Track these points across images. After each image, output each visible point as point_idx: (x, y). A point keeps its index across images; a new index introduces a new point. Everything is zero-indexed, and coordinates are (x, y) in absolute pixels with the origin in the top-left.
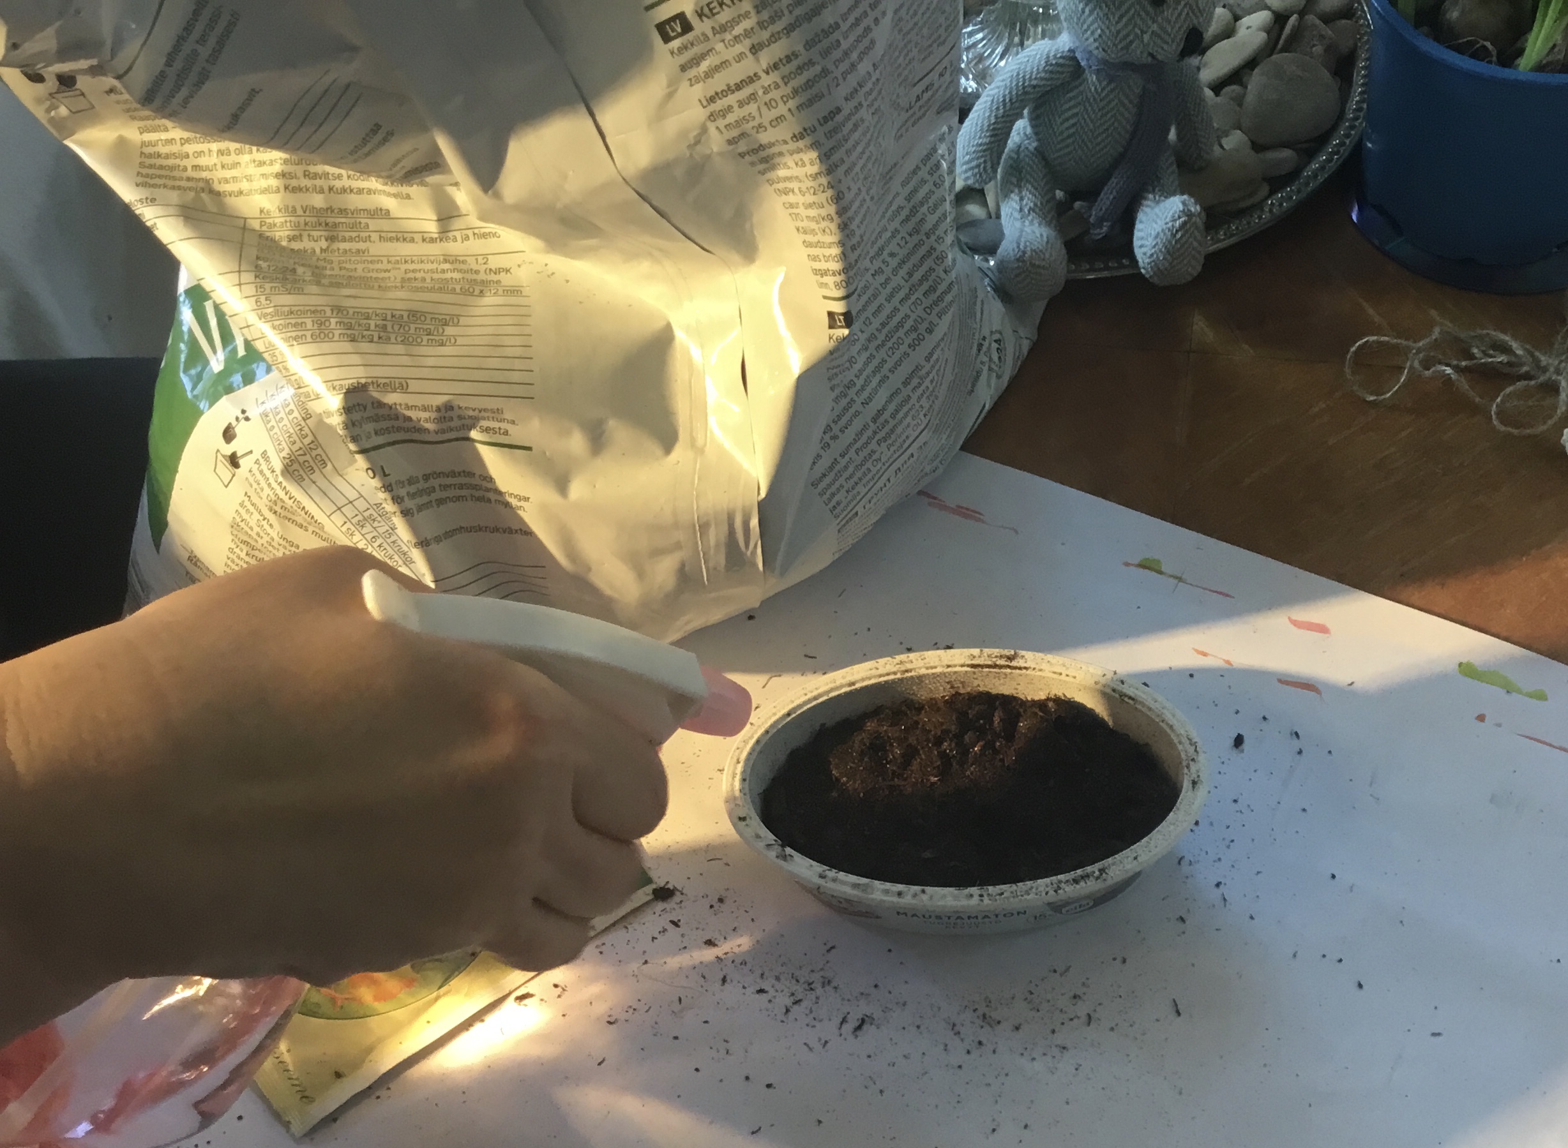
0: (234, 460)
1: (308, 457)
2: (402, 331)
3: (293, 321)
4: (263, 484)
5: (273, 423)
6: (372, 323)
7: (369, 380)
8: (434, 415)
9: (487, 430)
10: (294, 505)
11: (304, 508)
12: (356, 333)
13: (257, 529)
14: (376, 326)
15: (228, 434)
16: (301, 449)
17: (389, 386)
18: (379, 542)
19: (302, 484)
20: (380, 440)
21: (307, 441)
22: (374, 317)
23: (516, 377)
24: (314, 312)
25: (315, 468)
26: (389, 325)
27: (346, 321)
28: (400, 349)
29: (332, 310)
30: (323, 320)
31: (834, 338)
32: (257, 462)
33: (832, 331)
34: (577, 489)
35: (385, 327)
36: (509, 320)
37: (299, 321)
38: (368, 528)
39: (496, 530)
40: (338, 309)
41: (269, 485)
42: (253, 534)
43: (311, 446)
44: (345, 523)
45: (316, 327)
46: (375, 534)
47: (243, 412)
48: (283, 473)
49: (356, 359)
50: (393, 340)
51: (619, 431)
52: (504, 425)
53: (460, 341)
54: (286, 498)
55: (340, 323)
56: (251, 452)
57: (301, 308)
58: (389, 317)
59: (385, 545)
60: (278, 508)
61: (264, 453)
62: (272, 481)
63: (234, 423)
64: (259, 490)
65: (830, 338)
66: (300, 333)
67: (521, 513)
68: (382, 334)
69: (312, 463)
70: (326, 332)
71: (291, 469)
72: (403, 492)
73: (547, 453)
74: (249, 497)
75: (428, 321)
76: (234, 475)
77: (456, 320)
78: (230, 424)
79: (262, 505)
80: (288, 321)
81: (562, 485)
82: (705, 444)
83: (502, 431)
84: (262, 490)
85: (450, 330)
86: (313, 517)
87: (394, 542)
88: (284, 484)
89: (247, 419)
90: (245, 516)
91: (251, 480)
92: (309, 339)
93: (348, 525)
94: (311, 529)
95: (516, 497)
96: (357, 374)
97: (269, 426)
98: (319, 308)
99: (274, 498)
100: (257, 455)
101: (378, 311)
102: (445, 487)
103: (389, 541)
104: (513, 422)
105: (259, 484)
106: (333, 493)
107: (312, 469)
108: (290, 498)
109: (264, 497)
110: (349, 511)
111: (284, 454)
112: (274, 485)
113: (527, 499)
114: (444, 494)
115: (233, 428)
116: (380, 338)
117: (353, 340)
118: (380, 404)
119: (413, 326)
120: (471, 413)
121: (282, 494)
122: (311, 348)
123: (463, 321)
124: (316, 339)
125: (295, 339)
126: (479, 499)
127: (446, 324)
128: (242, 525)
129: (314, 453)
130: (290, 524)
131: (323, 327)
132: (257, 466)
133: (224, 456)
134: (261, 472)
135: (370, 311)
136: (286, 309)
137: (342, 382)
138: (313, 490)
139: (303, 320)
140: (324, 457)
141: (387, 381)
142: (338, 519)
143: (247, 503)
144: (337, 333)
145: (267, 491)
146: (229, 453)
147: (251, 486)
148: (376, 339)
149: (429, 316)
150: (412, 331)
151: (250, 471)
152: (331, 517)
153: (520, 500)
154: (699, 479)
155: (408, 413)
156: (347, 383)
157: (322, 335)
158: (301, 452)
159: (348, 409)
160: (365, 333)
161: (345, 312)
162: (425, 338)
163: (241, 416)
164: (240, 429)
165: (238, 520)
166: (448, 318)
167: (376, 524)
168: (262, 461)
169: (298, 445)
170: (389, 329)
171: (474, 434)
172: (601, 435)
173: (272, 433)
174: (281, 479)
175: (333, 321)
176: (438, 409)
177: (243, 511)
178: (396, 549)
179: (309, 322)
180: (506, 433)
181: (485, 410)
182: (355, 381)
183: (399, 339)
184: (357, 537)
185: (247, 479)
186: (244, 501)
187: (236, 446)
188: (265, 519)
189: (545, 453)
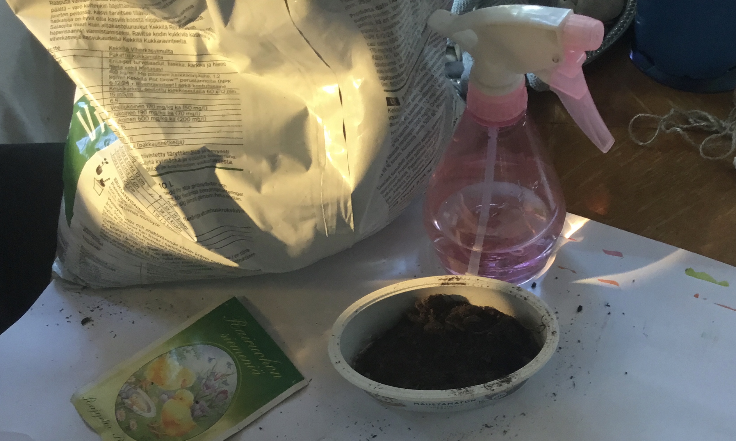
0: (102, 183)
1: (135, 180)
2: (180, 115)
3: (129, 111)
4: (115, 193)
5: (119, 164)
6: (166, 112)
7: (166, 141)
10: (130, 203)
11: (135, 205)
12: (159, 117)
13: (114, 215)
14: (168, 113)
15: (99, 171)
16: (132, 176)
18: (171, 219)
19: (134, 193)
21: (135, 173)
22: (167, 109)
23: (235, 135)
24: (138, 106)
25: (139, 185)
26: (174, 112)
27: (154, 111)
28: (180, 125)
29: (147, 105)
30: (143, 110)
31: (391, 110)
32: (112, 183)
33: (390, 107)
34: (265, 188)
35: (172, 114)
37: (132, 111)
38: (166, 213)
39: (227, 210)
40: (150, 105)
41: (118, 194)
43: (137, 175)
44: (155, 211)
45: (140, 114)
46: (169, 216)
47: (105, 159)
48: (124, 189)
49: (160, 130)
50: (176, 120)
51: (284, 160)
52: (230, 159)
53: (208, 119)
54: (127, 200)
55: (151, 112)
56: (109, 179)
57: (133, 105)
58: (174, 108)
59: (174, 221)
60: (123, 205)
61: (115, 179)
62: (119, 192)
63: (101, 165)
64: (114, 197)
65: (389, 111)
66: (132, 117)
67: (237, 201)
69: (138, 183)
70: (145, 117)
71: (128, 186)
72: (180, 194)
73: (251, 172)
74: (110, 200)
75: (193, 109)
76: (103, 190)
77: (205, 108)
78: (99, 165)
79: (116, 203)
80: (127, 111)
81: (258, 188)
82: (325, 165)
83: (229, 162)
84: (116, 196)
85: (203, 113)
86: (139, 209)
87: (178, 219)
88: (125, 193)
89: (107, 163)
90: (109, 209)
91: (110, 192)
92: (137, 120)
93: (156, 212)
94: (139, 214)
95: (236, 193)
96: (161, 138)
97: (117, 166)
98: (141, 105)
99: (121, 201)
100: (112, 180)
101: (169, 105)
102: (202, 191)
103: (176, 219)
104: (234, 157)
105: (114, 194)
106: (148, 197)
107: (138, 186)
108: (129, 200)
109: (117, 200)
110: (156, 205)
111: (125, 179)
112: (121, 194)
113: (241, 194)
114: (203, 194)
115: (101, 168)
116: (170, 119)
117: (158, 121)
119: (185, 112)
121: (124, 198)
122: (139, 125)
123: (209, 108)
124: (140, 120)
125: (130, 120)
126: (218, 196)
127: (201, 110)
128: (107, 213)
129: (138, 178)
130: (129, 212)
131: (143, 114)
132: (112, 185)
133: (98, 181)
134: (114, 188)
135: (165, 105)
136: (126, 106)
137: (154, 142)
138: (139, 196)
139: (134, 111)
140: (143, 180)
141: (175, 141)
142: (151, 209)
144: (150, 117)
145: (118, 197)
146: (100, 180)
147: (111, 194)
148: (168, 120)
149: (193, 107)
150: (185, 115)
151: (110, 188)
152: (148, 209)
153: (239, 195)
154: (324, 181)
157: (143, 118)
158: (132, 178)
160: (163, 117)
161: (153, 106)
162: (191, 118)
163: (104, 161)
164: (104, 168)
166: (202, 106)
167: (169, 211)
168: (114, 183)
169: (131, 174)
170: (175, 114)
172: (276, 161)
173: (118, 169)
174: (123, 191)
175: (148, 111)
176: (199, 152)
177: (108, 207)
178: (179, 223)
179: (136, 111)
180: (231, 162)
181: (220, 152)
182: (160, 141)
183: (180, 119)
184: (161, 218)
185: (108, 191)
186: (108, 202)
187: (102, 176)
188: (118, 210)
189: (249, 172)
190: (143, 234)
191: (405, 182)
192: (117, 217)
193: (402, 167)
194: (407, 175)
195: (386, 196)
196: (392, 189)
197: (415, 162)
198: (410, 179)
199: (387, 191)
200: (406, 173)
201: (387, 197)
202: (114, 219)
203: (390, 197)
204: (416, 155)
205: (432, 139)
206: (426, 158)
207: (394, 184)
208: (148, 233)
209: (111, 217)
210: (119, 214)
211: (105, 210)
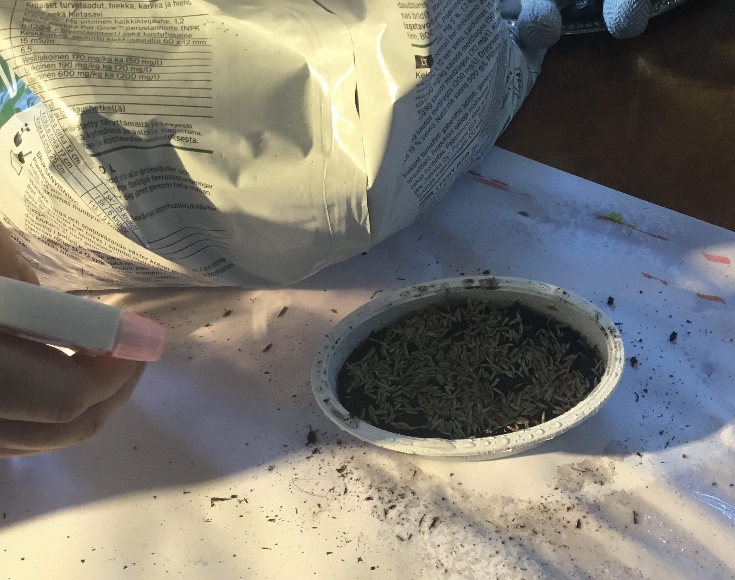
0: (21, 158)
1: (67, 156)
2: (122, 70)
3: (46, 64)
4: (38, 173)
5: (44, 133)
6: (101, 65)
7: (98, 105)
8: (144, 129)
9: (181, 139)
10: (58, 189)
11: (64, 191)
12: (90, 71)
13: (39, 203)
14: (104, 67)
15: (17, 140)
16: (62, 150)
17: (112, 110)
19: (65, 175)
20: (109, 147)
21: (66, 145)
22: (102, 61)
23: (200, 102)
24: (60, 57)
26: (113, 66)
27: (83, 63)
28: (120, 83)
29: (74, 56)
30: (67, 62)
31: (420, 75)
32: (34, 159)
33: (418, 70)
34: (244, 180)
35: (110, 67)
36: (197, 62)
37: (51, 63)
38: (107, 205)
39: (192, 206)
40: (78, 55)
42: (37, 206)
43: (69, 149)
44: (92, 201)
45: (62, 68)
47: (26, 125)
48: (50, 167)
49: (89, 90)
50: (115, 77)
52: (193, 136)
53: (162, 77)
55: (79, 65)
57: (52, 54)
58: (113, 61)
60: (49, 191)
61: (39, 153)
62: (44, 172)
63: (20, 133)
64: (36, 178)
65: (417, 75)
66: (51, 72)
67: (207, 195)
68: (108, 72)
69: (70, 161)
70: (69, 71)
71: (56, 165)
72: (125, 182)
73: (224, 155)
74: (32, 182)
75: (141, 63)
76: (22, 168)
77: (160, 63)
78: (18, 133)
79: (40, 187)
80: (43, 63)
81: (234, 178)
82: (331, 149)
83: (192, 140)
84: (38, 177)
85: (155, 70)
86: (70, 197)
88: (51, 175)
89: (28, 130)
90: (32, 195)
91: (32, 171)
92: (57, 76)
93: (93, 203)
95: (203, 185)
96: (91, 101)
97: (42, 135)
98: (64, 55)
99: (46, 184)
100: (34, 154)
101: (106, 57)
102: (156, 178)
103: (121, 214)
104: (199, 134)
105: (36, 174)
106: (84, 181)
108: (56, 185)
109: (40, 183)
110: (94, 193)
111: (51, 154)
112: (45, 175)
113: (210, 187)
114: (156, 183)
115: (20, 136)
116: (106, 75)
117: (87, 76)
118: (107, 122)
119: (129, 67)
120: (170, 127)
121: (50, 181)
122: (58, 83)
123: (165, 63)
124: (61, 76)
125: (48, 76)
126: (179, 186)
127: (153, 65)
128: (30, 200)
129: (71, 154)
131: (67, 68)
132: (34, 162)
134: (37, 166)
135: (100, 57)
136: (42, 55)
137: (80, 107)
138: (71, 179)
139: (53, 63)
140: (78, 156)
141: (111, 105)
142: (86, 198)
143: (31, 186)
144: (76, 71)
145: (41, 179)
146: (18, 153)
147: (32, 174)
148: (103, 76)
149: (141, 60)
150: (129, 70)
151: (31, 165)
152: (82, 197)
153: (206, 187)
155: (127, 128)
156: (82, 107)
157: (66, 74)
158: (62, 153)
159: (84, 126)
160: (96, 71)
161: (82, 57)
162: (138, 75)
163: (24, 128)
164: (24, 136)
165: (28, 197)
166: (154, 61)
168: (37, 158)
169: (60, 148)
170: (113, 69)
171: (173, 142)
172: (261, 141)
173: (43, 140)
174: (49, 171)
175: (74, 63)
176: (147, 125)
177: (30, 192)
179: (57, 64)
180: (195, 141)
181: (179, 125)
182: (88, 105)
183: (120, 76)
184: (99, 211)
185: (29, 170)
186: (29, 185)
187: (22, 148)
188: (43, 197)
189: (222, 155)
190: (79, 231)
191: (440, 165)
192: (42, 206)
193: (437, 143)
194: (445, 155)
195: (414, 185)
196: (423, 176)
197: (456, 137)
198: (448, 160)
199: (417, 178)
200: (443, 152)
201: (417, 187)
202: (39, 208)
203: (420, 187)
204: (457, 127)
205: (479, 104)
206: (471, 132)
207: (426, 168)
208: (85, 230)
209: (35, 205)
210: (44, 202)
211: (27, 195)
